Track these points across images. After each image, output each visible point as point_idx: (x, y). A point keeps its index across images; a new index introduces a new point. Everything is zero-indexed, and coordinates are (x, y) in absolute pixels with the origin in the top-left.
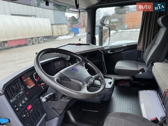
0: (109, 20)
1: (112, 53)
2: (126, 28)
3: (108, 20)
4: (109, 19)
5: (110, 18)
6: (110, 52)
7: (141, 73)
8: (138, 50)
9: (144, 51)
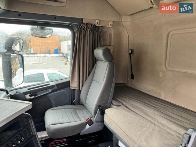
0: (20, 45)
1: (33, 97)
2: (32, 53)
3: (18, 44)
4: (19, 42)
5: (22, 40)
6: (30, 96)
7: (88, 126)
8: (72, 88)
9: (80, 89)
